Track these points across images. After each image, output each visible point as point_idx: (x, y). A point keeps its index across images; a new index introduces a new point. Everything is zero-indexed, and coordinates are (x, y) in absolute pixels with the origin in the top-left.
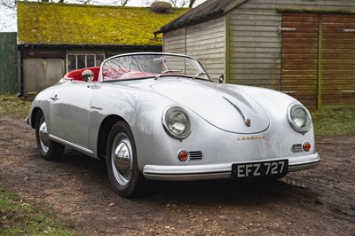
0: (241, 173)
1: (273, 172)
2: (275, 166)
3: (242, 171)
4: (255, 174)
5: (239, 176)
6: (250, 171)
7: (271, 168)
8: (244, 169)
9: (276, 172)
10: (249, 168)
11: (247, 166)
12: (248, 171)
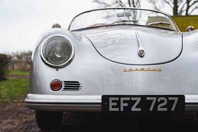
0: (113, 107)
1: (159, 109)
2: (163, 101)
3: (115, 104)
4: (134, 109)
5: (111, 109)
6: (126, 105)
7: (157, 103)
8: (119, 102)
9: (165, 109)
10: (125, 102)
11: (122, 99)
12: (123, 105)
